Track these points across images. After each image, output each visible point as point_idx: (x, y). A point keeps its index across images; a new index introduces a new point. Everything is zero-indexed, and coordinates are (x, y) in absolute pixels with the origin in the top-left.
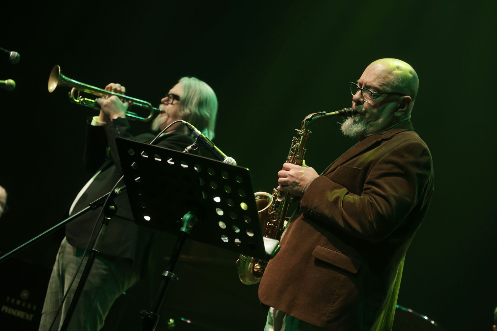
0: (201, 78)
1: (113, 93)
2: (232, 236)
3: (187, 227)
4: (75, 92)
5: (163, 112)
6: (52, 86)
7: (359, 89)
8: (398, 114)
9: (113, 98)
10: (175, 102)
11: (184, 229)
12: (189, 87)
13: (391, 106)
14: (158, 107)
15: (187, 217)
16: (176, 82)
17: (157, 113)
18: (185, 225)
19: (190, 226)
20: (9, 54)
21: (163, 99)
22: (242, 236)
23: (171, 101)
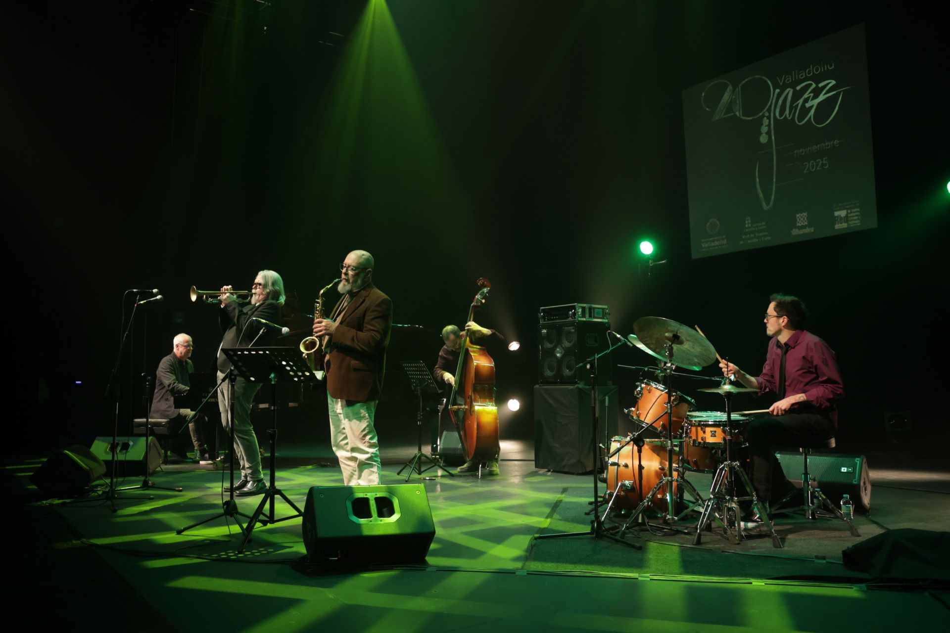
0: (269, 269)
1: (226, 291)
2: (299, 377)
3: (274, 381)
4: (206, 297)
5: (255, 294)
6: (194, 298)
7: (345, 267)
8: (366, 279)
9: (228, 294)
10: (261, 287)
11: (273, 383)
12: (265, 277)
13: (362, 275)
14: (251, 291)
15: (272, 375)
16: (256, 274)
17: (252, 296)
18: (273, 380)
19: (276, 380)
20: (153, 292)
21: (253, 287)
22: (304, 375)
23: (258, 287)
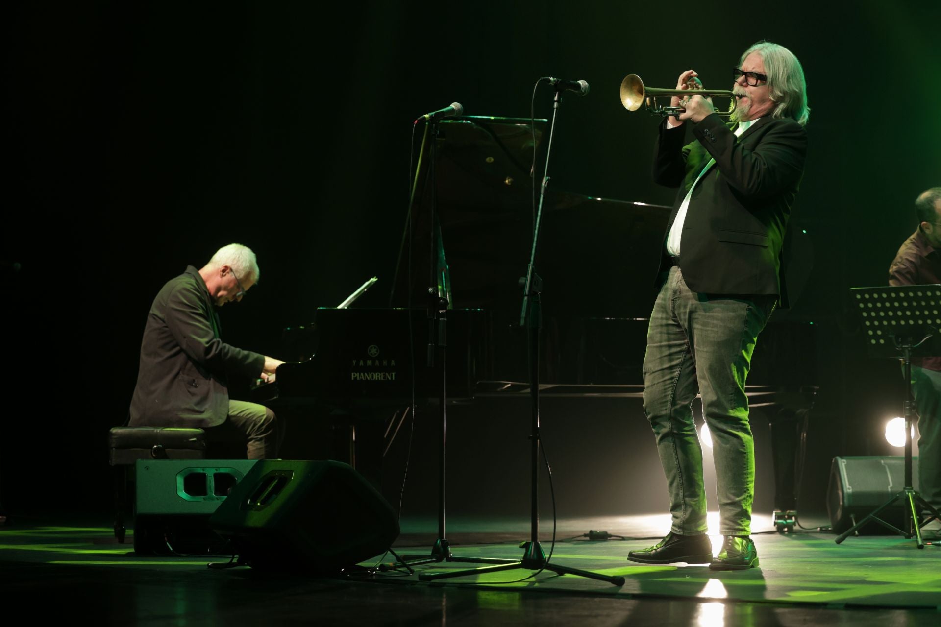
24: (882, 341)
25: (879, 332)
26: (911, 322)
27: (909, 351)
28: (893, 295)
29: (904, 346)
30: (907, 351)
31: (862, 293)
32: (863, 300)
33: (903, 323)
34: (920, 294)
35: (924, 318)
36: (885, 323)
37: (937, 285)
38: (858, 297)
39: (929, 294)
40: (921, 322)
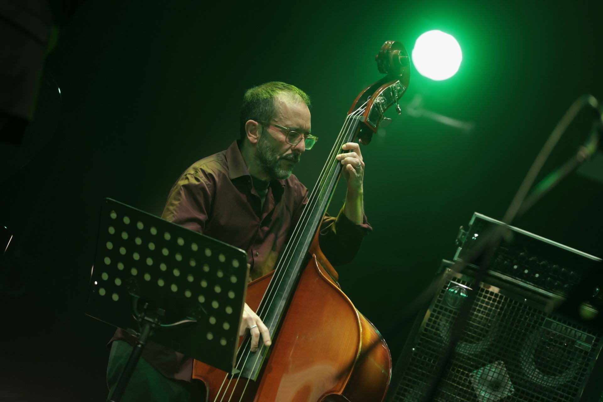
24: (115, 297)
25: (118, 282)
26: (174, 288)
27: (151, 328)
28: (167, 236)
29: (146, 318)
30: (147, 327)
31: (121, 213)
32: (118, 224)
33: (161, 283)
34: (208, 252)
35: (196, 289)
36: (134, 272)
37: (240, 250)
38: (114, 215)
39: (222, 258)
40: (188, 294)
